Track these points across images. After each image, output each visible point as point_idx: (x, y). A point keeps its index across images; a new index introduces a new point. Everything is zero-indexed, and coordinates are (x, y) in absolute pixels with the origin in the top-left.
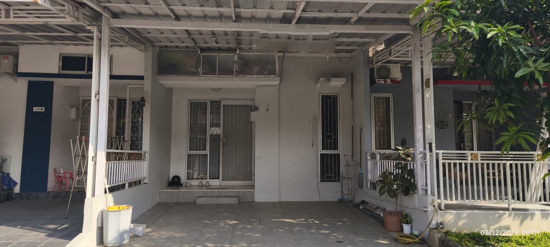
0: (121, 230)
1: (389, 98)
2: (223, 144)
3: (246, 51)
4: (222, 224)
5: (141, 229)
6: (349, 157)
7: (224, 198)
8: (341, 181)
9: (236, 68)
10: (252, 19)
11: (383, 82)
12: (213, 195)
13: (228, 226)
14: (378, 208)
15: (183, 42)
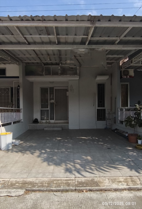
0: (8, 143)
1: (128, 84)
2: (55, 106)
3: (64, 64)
4: (54, 140)
5: (17, 142)
6: (110, 110)
7: (56, 128)
8: (106, 120)
9: (59, 72)
10: (66, 43)
11: (126, 77)
12: (51, 126)
13: (57, 140)
14: (124, 132)
15: (35, 60)
